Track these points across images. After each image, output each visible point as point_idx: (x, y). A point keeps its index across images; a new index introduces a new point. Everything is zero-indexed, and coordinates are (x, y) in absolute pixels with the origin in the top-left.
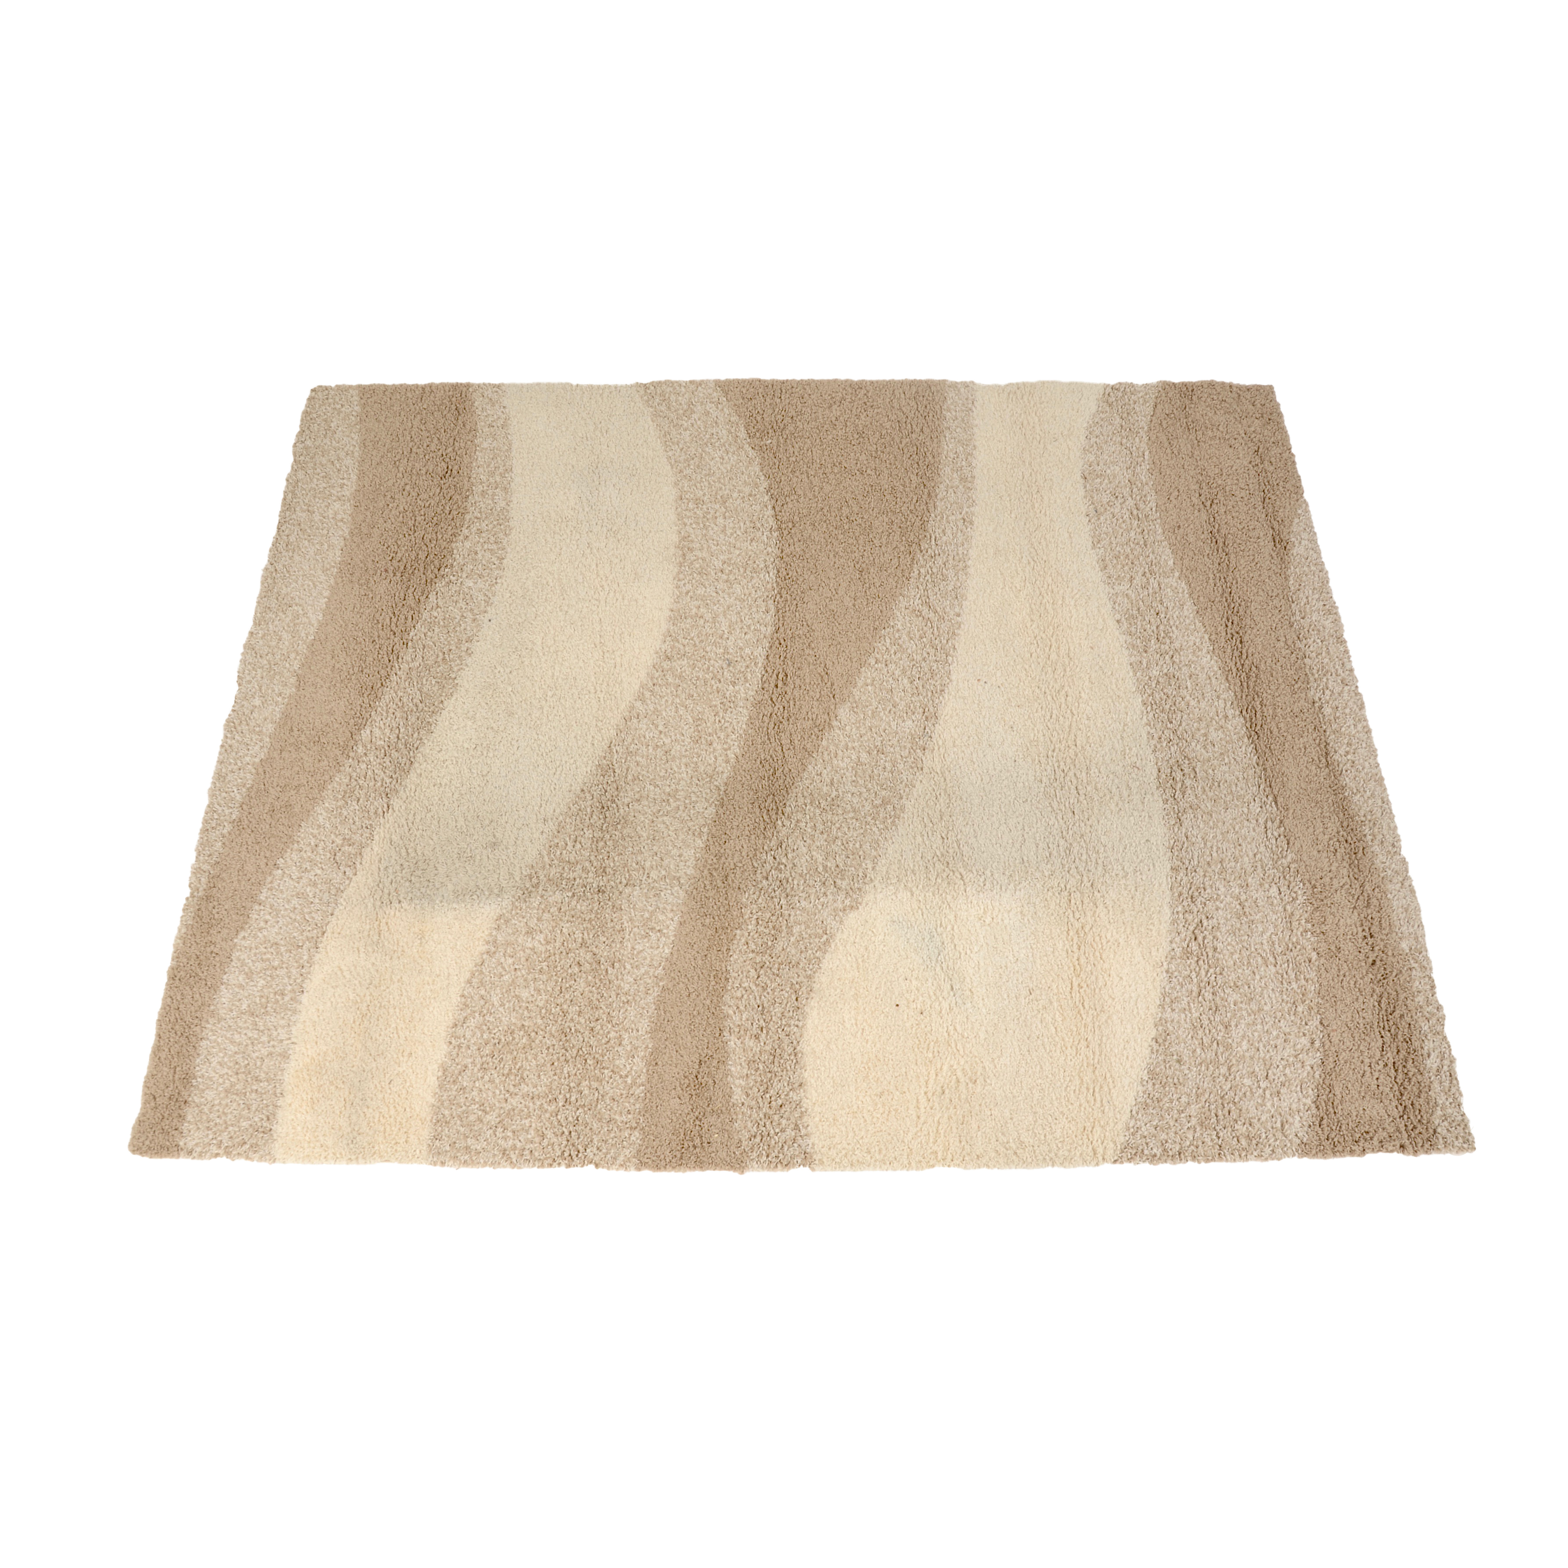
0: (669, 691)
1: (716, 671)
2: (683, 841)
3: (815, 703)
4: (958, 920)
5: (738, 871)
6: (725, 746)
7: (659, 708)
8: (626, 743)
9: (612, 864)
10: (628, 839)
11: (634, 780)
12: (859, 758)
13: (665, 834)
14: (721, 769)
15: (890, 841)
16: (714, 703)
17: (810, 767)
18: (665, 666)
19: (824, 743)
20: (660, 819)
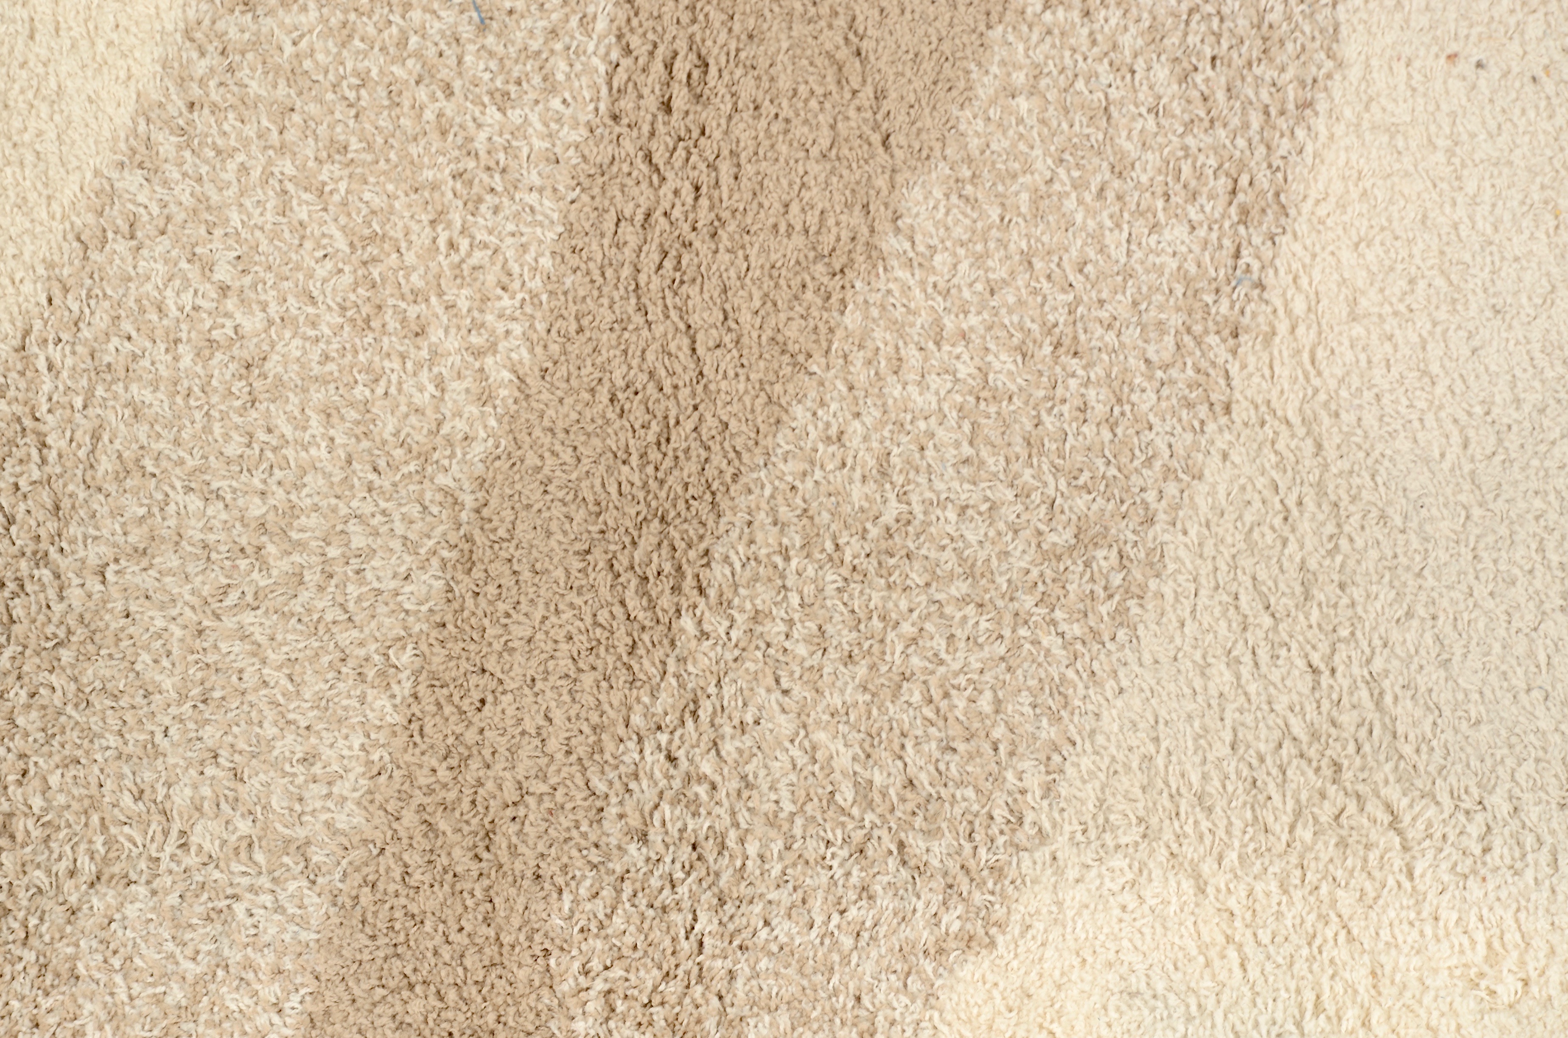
0: (250, 131)
1: (432, 52)
2: (322, 703)
3: (814, 168)
4: (1387, 990)
5: (533, 811)
6: (475, 339)
7: (215, 198)
8: (86, 333)
9: (37, 803)
10: (100, 702)
11: (122, 474)
12: (984, 372)
13: (250, 680)
14: (461, 425)
15: (1110, 685)
16: (429, 174)
17: (798, 410)
18: (233, 33)
19: (852, 319)
20: (229, 622)
